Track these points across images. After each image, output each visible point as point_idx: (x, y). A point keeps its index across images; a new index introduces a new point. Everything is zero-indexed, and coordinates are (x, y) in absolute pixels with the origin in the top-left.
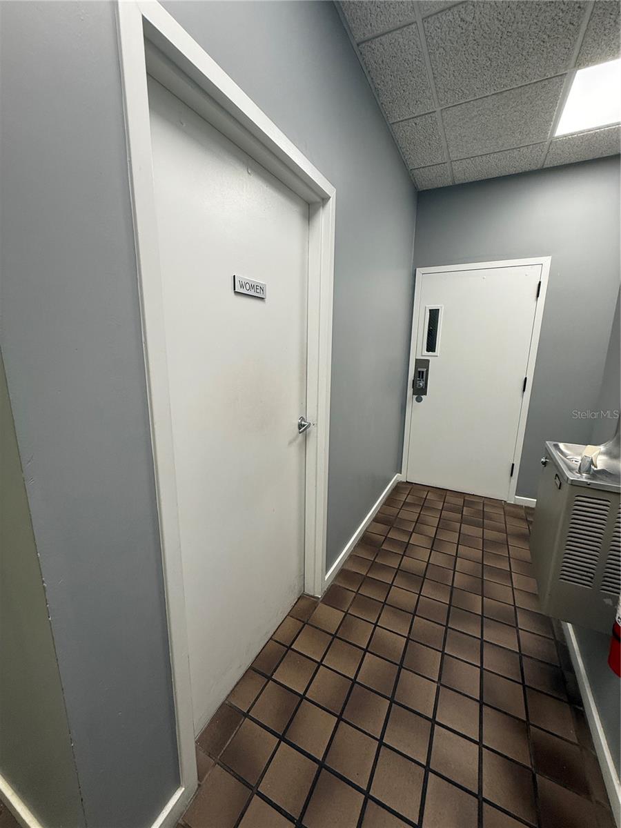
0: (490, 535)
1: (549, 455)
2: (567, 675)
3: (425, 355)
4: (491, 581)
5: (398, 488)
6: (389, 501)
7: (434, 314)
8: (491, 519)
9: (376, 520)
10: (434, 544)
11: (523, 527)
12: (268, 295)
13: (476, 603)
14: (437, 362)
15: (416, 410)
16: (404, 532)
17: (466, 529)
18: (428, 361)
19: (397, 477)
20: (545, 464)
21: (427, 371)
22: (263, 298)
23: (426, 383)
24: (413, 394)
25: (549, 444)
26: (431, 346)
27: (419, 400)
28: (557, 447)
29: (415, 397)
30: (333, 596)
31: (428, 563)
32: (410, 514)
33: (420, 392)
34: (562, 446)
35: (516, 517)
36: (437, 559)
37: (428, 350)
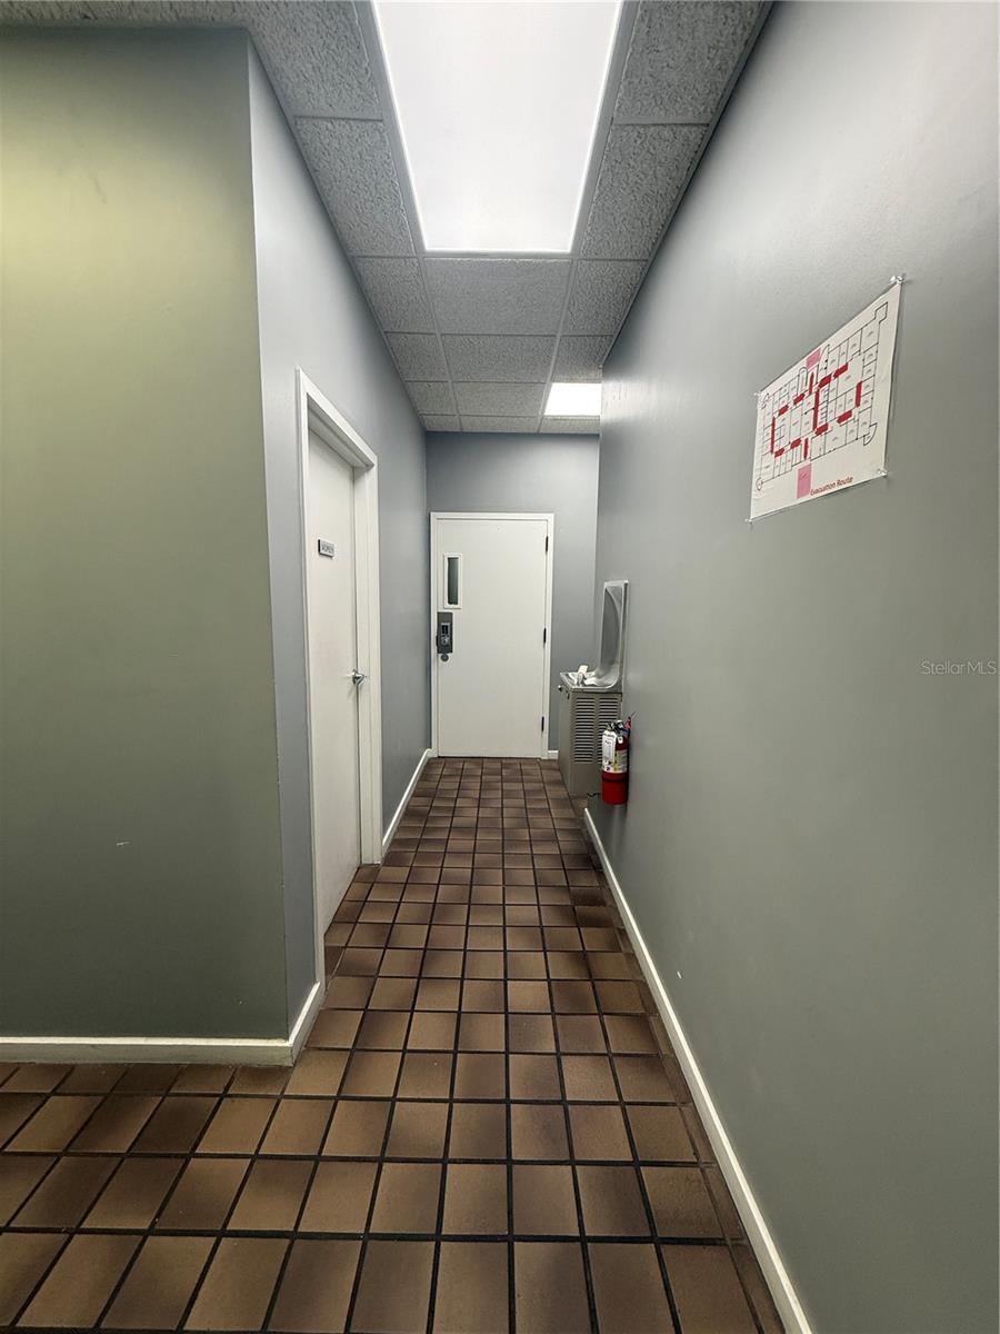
0: (528, 786)
1: (563, 683)
2: (593, 857)
3: (448, 608)
4: (534, 818)
5: (430, 763)
6: (424, 776)
7: (452, 562)
8: (528, 774)
9: (415, 794)
10: (480, 803)
11: (557, 776)
12: (336, 554)
13: (525, 834)
14: (459, 615)
15: (442, 671)
16: (448, 799)
17: (506, 786)
18: (451, 614)
19: (428, 753)
20: (560, 689)
21: (451, 625)
22: (331, 557)
23: (451, 639)
24: (438, 652)
25: (562, 675)
26: (453, 599)
27: (445, 659)
28: (567, 675)
29: (440, 655)
30: (391, 859)
31: (478, 818)
32: (450, 785)
33: (445, 649)
34: (570, 674)
35: (550, 769)
36: (484, 813)
37: (450, 603)
